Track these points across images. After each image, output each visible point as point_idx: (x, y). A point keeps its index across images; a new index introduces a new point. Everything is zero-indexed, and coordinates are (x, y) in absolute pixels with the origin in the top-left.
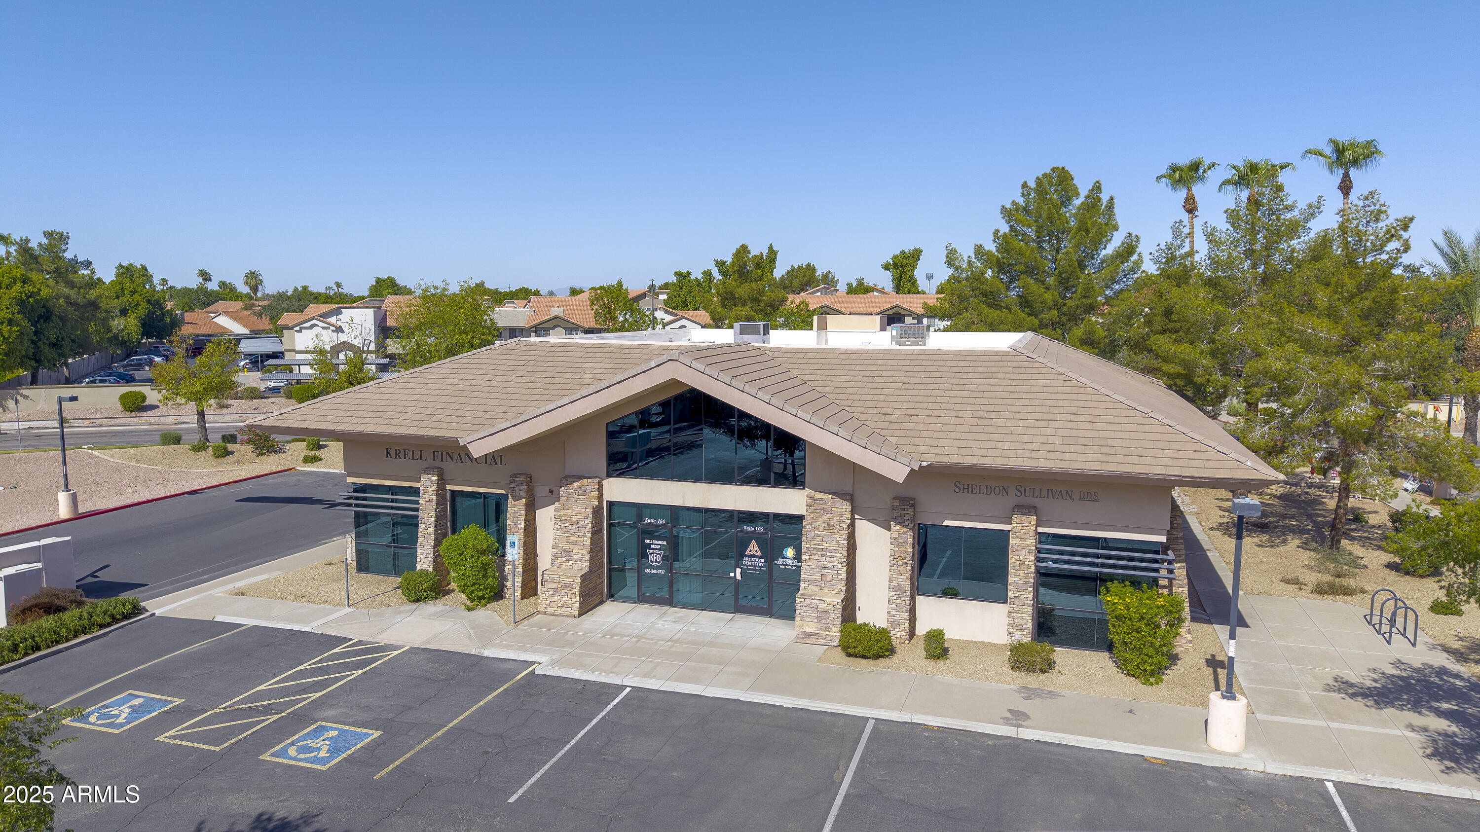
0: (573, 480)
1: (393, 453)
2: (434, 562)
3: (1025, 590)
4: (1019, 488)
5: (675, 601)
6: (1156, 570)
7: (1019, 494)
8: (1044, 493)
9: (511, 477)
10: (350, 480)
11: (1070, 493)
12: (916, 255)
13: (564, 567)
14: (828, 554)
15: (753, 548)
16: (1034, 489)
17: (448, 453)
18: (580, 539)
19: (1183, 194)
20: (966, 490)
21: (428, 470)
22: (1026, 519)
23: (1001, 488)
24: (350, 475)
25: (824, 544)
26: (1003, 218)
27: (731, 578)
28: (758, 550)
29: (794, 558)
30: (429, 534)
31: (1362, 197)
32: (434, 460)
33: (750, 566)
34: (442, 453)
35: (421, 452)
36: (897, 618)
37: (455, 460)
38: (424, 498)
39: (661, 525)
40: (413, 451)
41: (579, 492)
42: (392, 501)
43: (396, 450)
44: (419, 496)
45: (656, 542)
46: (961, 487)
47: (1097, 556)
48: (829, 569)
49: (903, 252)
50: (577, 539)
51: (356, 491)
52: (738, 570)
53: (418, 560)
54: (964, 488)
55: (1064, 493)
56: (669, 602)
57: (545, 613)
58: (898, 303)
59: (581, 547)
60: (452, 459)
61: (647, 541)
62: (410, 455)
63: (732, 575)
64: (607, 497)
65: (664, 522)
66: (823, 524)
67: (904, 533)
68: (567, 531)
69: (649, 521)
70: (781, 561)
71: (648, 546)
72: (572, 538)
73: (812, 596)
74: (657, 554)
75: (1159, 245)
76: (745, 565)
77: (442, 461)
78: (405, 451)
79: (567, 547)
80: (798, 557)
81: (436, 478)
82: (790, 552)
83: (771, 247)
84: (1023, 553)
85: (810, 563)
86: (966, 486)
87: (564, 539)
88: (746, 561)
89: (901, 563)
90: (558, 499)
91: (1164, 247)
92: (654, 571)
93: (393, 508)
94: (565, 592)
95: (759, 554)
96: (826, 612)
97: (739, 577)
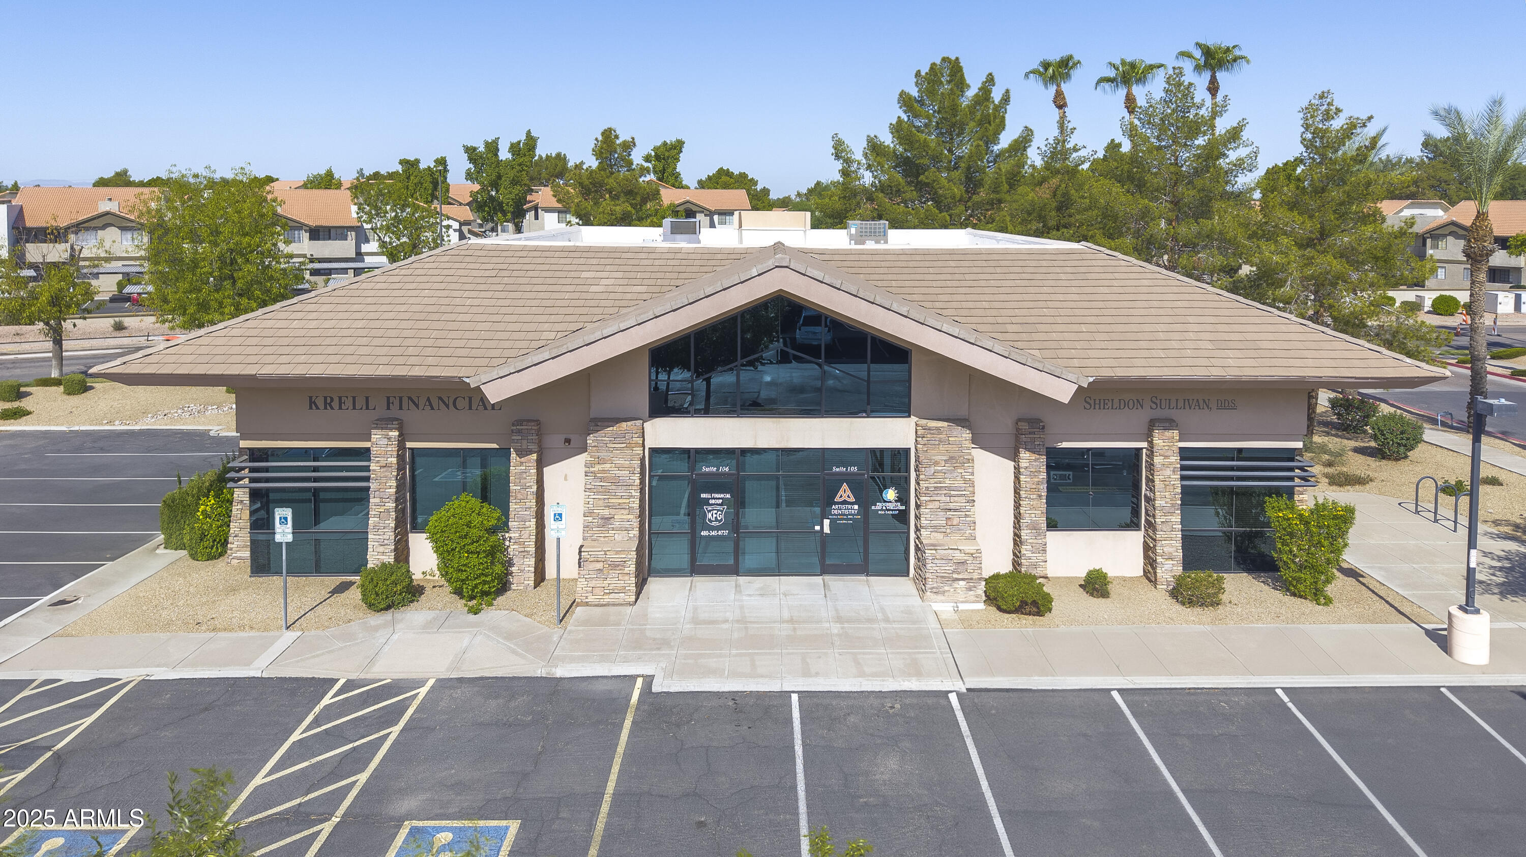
0: (606, 424)
1: (320, 402)
2: (395, 550)
3: (1172, 514)
4: (1154, 399)
5: (741, 570)
6: (1291, 479)
7: (1154, 406)
8: (1181, 404)
9: (513, 425)
10: (243, 444)
11: (1207, 401)
12: (678, 146)
13: (602, 539)
14: (953, 493)
15: (845, 493)
16: (1170, 400)
17: (410, 398)
18: (624, 501)
19: (1053, 89)
20: (1097, 406)
21: (383, 423)
22: (1168, 434)
23: (1136, 401)
24: (244, 437)
25: (947, 481)
26: (901, 107)
27: (817, 532)
28: (851, 495)
29: (896, 501)
30: (388, 511)
31: (1317, 97)
32: (388, 408)
33: (839, 515)
34: (401, 399)
35: (367, 398)
36: (1034, 560)
37: (421, 407)
38: (378, 462)
39: (724, 474)
40: (354, 398)
41: (615, 438)
42: (316, 469)
43: (325, 398)
44: (369, 460)
45: (717, 496)
46: (1092, 402)
47: (1232, 469)
48: (955, 510)
49: (665, 144)
50: (620, 501)
51: (252, 459)
52: (827, 522)
53: (370, 550)
54: (1095, 404)
55: (1201, 402)
56: (734, 570)
57: (587, 604)
58: (688, 198)
59: (626, 512)
60: (417, 406)
61: (703, 496)
62: (349, 403)
63: (817, 528)
64: (649, 444)
65: (727, 469)
66: (945, 458)
67: (1035, 460)
68: (607, 491)
69: (707, 470)
70: (879, 506)
71: (706, 502)
72: (611, 501)
73: (943, 545)
74: (718, 510)
75: (1047, 139)
76: (835, 515)
77: (401, 408)
78: (340, 398)
79: (606, 512)
80: (903, 498)
81: (397, 433)
82: (891, 494)
83: (529, 133)
84: (1168, 472)
85: (931, 506)
86: (1097, 402)
87: (601, 502)
88: (835, 510)
89: (1035, 496)
90: (584, 449)
91: (1052, 142)
92: (714, 533)
93: (316, 480)
94: (614, 573)
95: (852, 499)
96: (964, 563)
97: (827, 530)
